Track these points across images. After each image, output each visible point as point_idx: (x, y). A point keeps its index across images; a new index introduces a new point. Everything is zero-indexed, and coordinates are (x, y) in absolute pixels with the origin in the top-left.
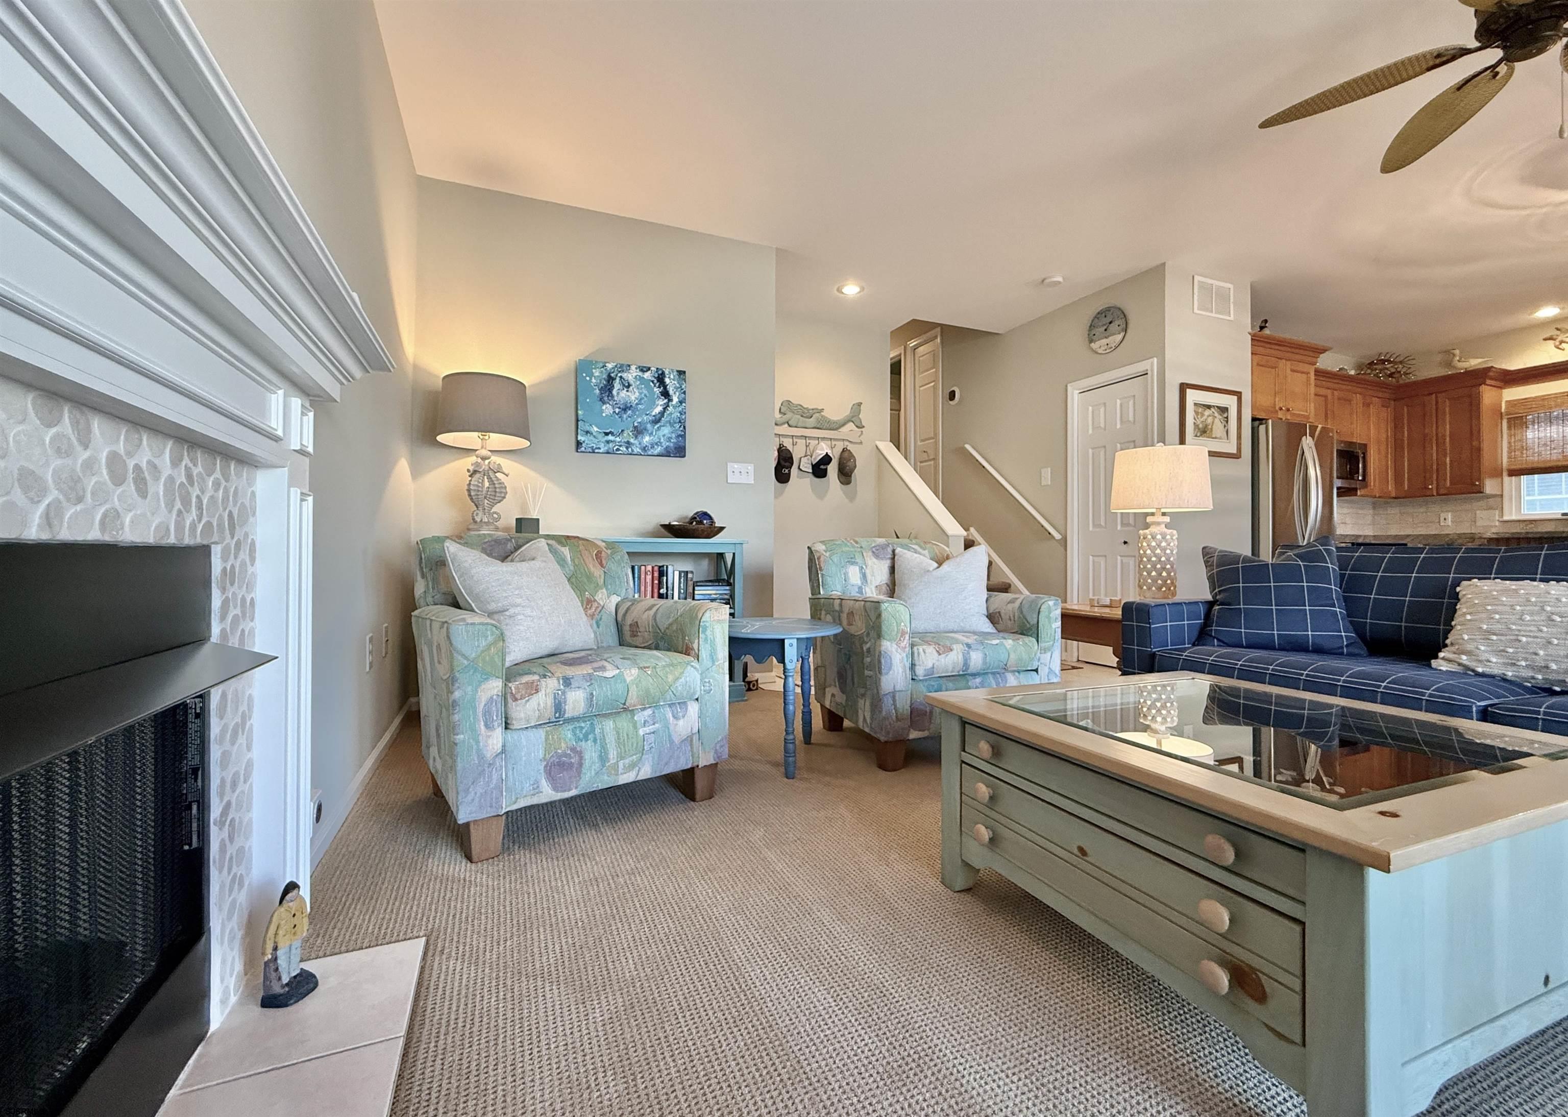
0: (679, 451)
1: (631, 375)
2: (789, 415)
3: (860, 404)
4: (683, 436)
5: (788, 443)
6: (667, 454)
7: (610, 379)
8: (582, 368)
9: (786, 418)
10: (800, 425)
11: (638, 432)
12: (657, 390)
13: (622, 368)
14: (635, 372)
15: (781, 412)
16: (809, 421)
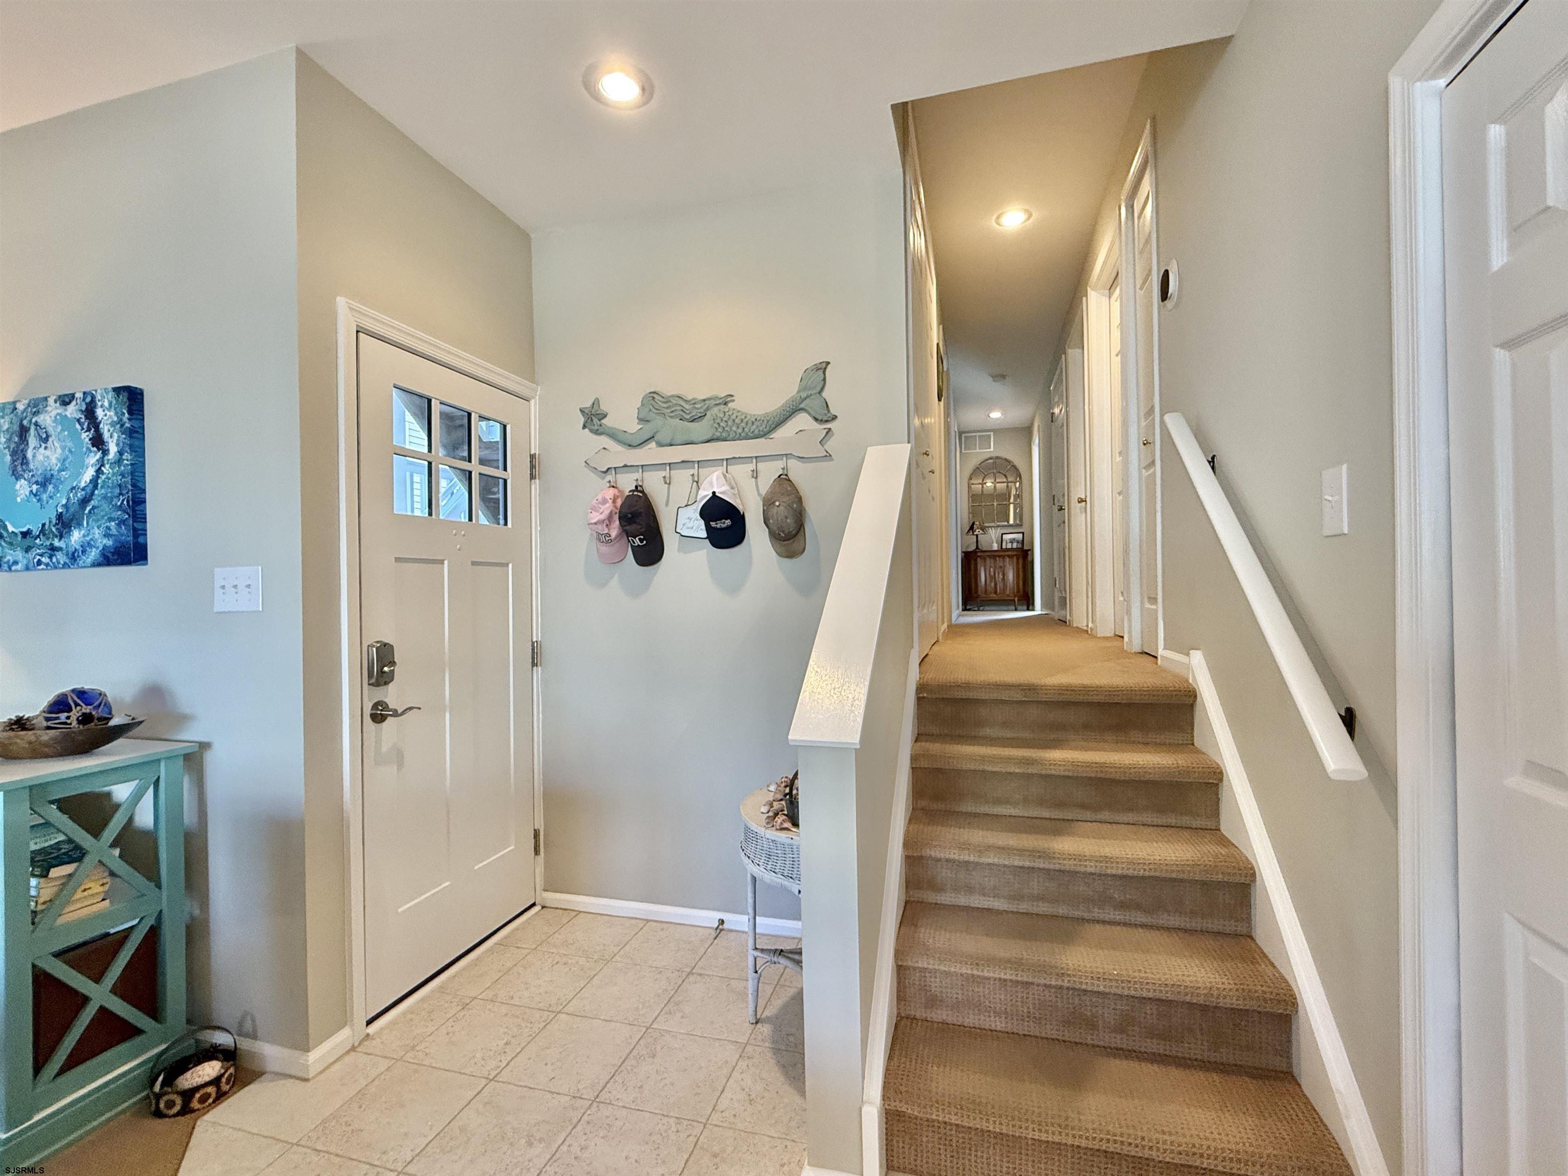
0: (122, 554)
2: (658, 421)
3: (823, 367)
4: (139, 522)
5: (654, 485)
7: (23, 431)
9: (648, 430)
10: (679, 438)
11: (65, 524)
12: (86, 437)
13: (38, 405)
14: (53, 409)
15: (641, 420)
16: (701, 429)
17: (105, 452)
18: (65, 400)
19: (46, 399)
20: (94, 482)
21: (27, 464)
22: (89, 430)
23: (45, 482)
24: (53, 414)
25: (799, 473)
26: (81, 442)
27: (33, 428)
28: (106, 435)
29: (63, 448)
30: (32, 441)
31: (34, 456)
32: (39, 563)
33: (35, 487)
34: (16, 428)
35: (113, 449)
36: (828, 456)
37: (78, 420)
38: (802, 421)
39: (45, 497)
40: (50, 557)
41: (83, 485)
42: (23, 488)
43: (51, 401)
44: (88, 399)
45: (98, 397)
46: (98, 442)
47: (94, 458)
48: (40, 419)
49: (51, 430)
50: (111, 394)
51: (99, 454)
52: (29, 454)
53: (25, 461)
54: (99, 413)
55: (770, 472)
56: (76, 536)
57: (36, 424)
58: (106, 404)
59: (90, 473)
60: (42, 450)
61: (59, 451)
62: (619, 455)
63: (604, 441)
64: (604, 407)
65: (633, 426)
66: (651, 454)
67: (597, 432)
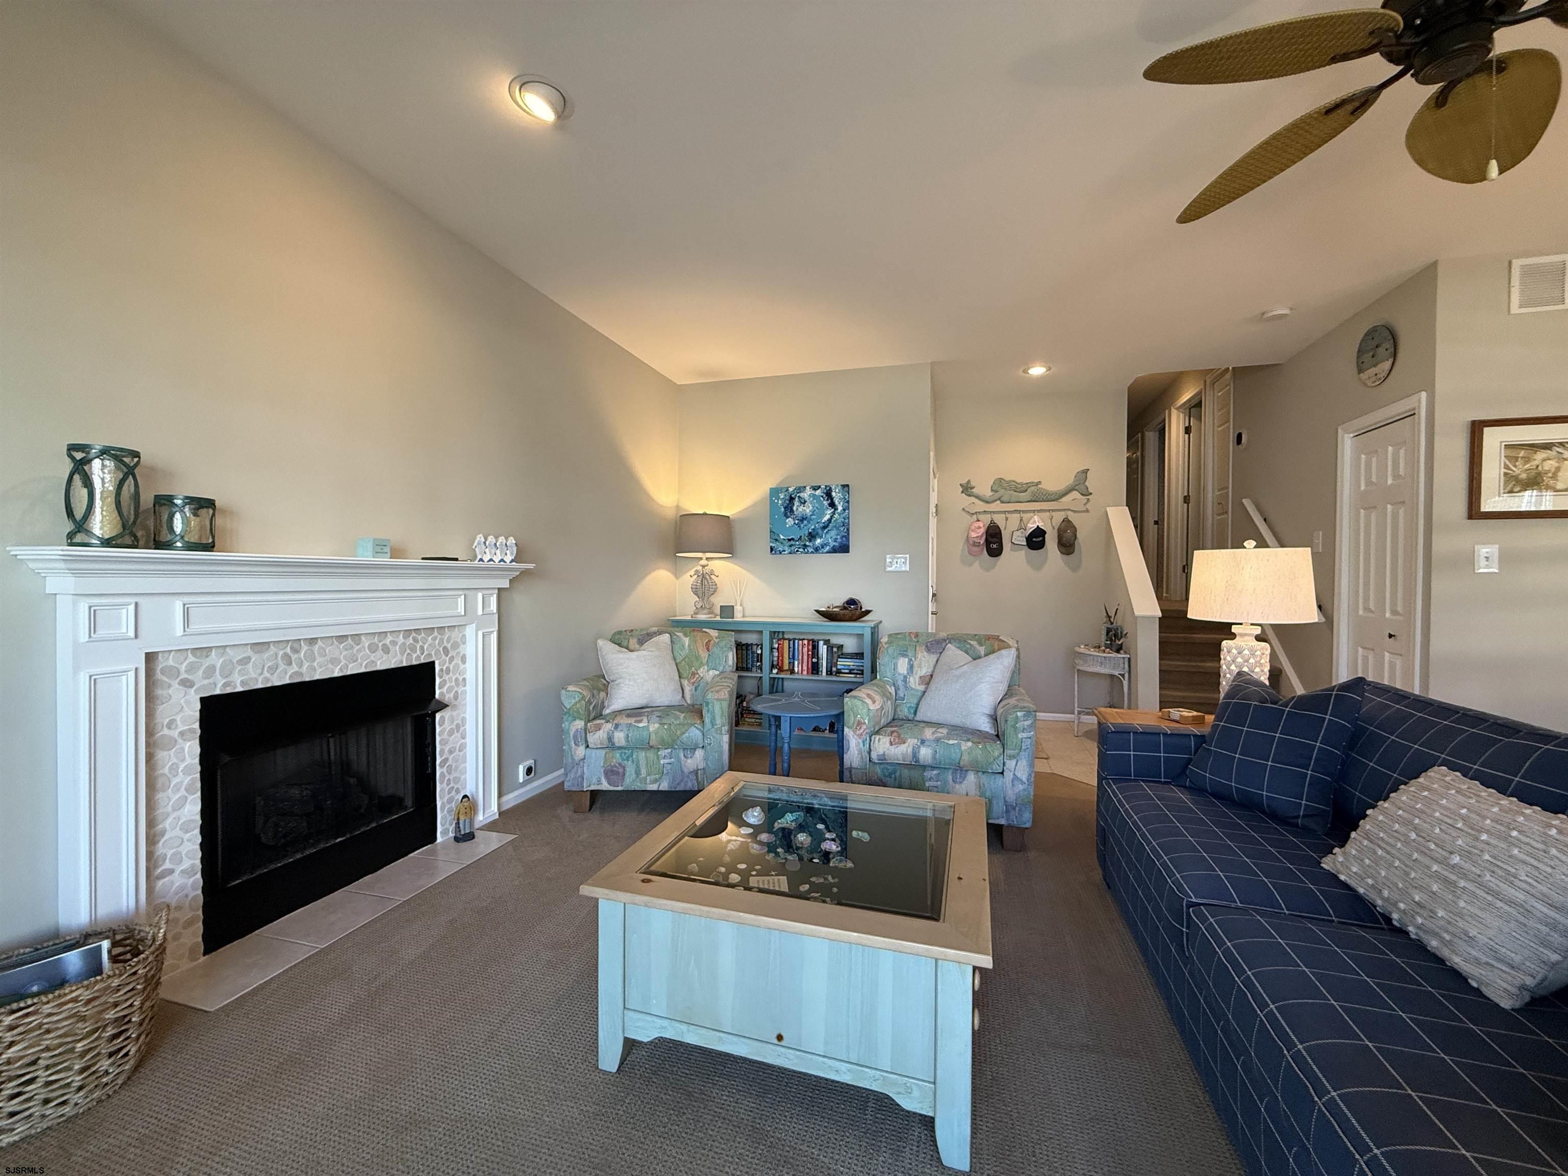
0: (843, 548)
1: (805, 495)
2: (1002, 492)
3: (1086, 472)
4: (847, 537)
5: (999, 520)
6: (834, 550)
7: (792, 499)
8: (774, 492)
9: (997, 495)
10: (1013, 499)
11: (812, 536)
12: (826, 503)
13: (801, 489)
14: (809, 491)
15: (992, 490)
16: (1023, 496)
17: (836, 509)
18: (815, 488)
19: (805, 487)
20: (830, 520)
21: (793, 512)
22: (828, 500)
23: (803, 519)
24: (809, 493)
25: (1072, 517)
26: (824, 505)
27: (797, 499)
28: (837, 503)
29: (813, 507)
30: (796, 503)
31: (797, 509)
32: (797, 551)
33: (797, 522)
34: (788, 498)
35: (840, 508)
36: (1087, 511)
37: (822, 497)
38: (1075, 494)
39: (802, 526)
40: (804, 549)
41: (823, 521)
42: (790, 522)
43: (808, 488)
44: (828, 488)
45: (833, 488)
46: (832, 505)
47: (830, 511)
48: (802, 495)
49: (807, 499)
50: (840, 487)
51: (833, 510)
52: (795, 508)
53: (792, 511)
54: (834, 494)
55: (1059, 517)
56: (818, 541)
57: (799, 497)
58: (837, 491)
59: (828, 517)
60: (802, 507)
61: (811, 508)
62: (981, 506)
63: (973, 499)
64: (973, 484)
65: (988, 493)
66: (997, 506)
67: (969, 495)
